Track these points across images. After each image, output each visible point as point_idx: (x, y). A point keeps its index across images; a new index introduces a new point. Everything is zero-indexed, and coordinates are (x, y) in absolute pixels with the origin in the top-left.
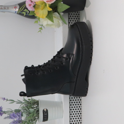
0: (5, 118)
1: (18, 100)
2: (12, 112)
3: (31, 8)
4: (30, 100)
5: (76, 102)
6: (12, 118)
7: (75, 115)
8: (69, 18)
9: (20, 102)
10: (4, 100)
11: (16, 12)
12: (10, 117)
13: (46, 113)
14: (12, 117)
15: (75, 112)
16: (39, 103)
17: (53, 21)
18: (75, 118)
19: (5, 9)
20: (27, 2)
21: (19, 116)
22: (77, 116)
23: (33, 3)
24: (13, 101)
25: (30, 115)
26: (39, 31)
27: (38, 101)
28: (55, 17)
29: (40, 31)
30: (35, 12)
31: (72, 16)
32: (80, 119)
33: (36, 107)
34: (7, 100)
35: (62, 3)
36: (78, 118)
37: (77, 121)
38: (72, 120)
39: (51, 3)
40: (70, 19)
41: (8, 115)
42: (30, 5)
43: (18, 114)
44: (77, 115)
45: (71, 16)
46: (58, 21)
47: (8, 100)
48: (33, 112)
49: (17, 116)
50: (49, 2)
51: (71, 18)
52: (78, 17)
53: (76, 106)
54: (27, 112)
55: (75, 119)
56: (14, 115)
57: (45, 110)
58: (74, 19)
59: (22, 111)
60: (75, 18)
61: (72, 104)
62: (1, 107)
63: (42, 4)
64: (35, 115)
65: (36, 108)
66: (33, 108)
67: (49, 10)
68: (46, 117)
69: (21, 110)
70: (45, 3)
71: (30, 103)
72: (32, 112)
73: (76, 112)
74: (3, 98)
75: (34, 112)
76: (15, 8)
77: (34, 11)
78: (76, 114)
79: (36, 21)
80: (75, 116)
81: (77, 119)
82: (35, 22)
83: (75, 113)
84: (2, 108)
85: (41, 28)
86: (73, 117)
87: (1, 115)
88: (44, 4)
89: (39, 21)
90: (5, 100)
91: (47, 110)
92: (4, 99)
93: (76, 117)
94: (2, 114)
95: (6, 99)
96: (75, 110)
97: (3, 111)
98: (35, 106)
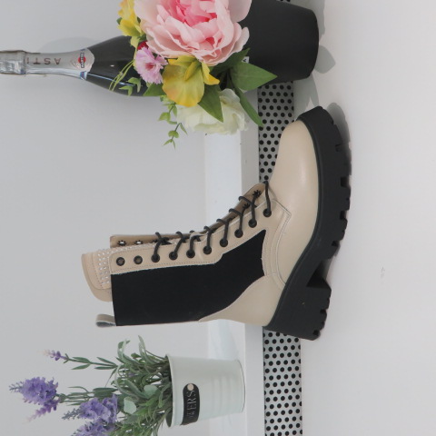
0: (67, 416)
1: (100, 359)
2: (85, 395)
3: (155, 75)
4: (139, 359)
5: (282, 360)
6: (88, 416)
7: (279, 401)
8: (260, 100)
9: (106, 365)
10: (57, 359)
11: (82, 74)
12: (83, 413)
13: (192, 397)
14: (90, 412)
15: (279, 392)
16: (169, 367)
17: (219, 117)
18: (279, 411)
19: (48, 64)
20: (141, 56)
21: (111, 409)
22: (287, 405)
23: (161, 61)
24: (84, 362)
25: (146, 404)
26: (168, 142)
27: (168, 362)
28: (225, 103)
29: (171, 140)
30: (163, 87)
31: (267, 94)
32: (294, 414)
33: (158, 380)
34: (67, 359)
35: (247, 58)
36: (290, 412)
37: (287, 420)
38: (272, 416)
39: (216, 63)
40: (264, 103)
41: (77, 407)
42: (150, 66)
43: (108, 403)
44: (287, 401)
45: (264, 94)
46: (234, 115)
47: (70, 358)
48: (154, 395)
49: (106, 409)
50: (211, 60)
51: (264, 98)
52: (286, 94)
53: (282, 374)
54: (133, 395)
55: (280, 416)
56: (97, 406)
57: (191, 388)
58: (275, 101)
59: (118, 393)
60: (279, 99)
61: (271, 368)
62: (52, 381)
63: (189, 64)
64: (160, 405)
65: (159, 383)
66: (149, 383)
67: (209, 83)
68: (192, 411)
69: (115, 390)
70: (195, 59)
71: (141, 368)
72: (150, 394)
73: (283, 394)
74: (54, 355)
75: (156, 395)
76: (82, 60)
77: (162, 84)
78: (283, 398)
79: (163, 115)
80: (279, 406)
81: (287, 415)
82: (161, 118)
83: (279, 396)
84: (54, 383)
85: (174, 133)
86: (276, 409)
87: (52, 409)
88: (193, 65)
89: (175, 112)
90: (61, 360)
91: (196, 388)
92: (58, 356)
93: (283, 408)
94: (57, 402)
95: (63, 355)
96: (279, 387)
97: (58, 395)
98: (155, 377)
